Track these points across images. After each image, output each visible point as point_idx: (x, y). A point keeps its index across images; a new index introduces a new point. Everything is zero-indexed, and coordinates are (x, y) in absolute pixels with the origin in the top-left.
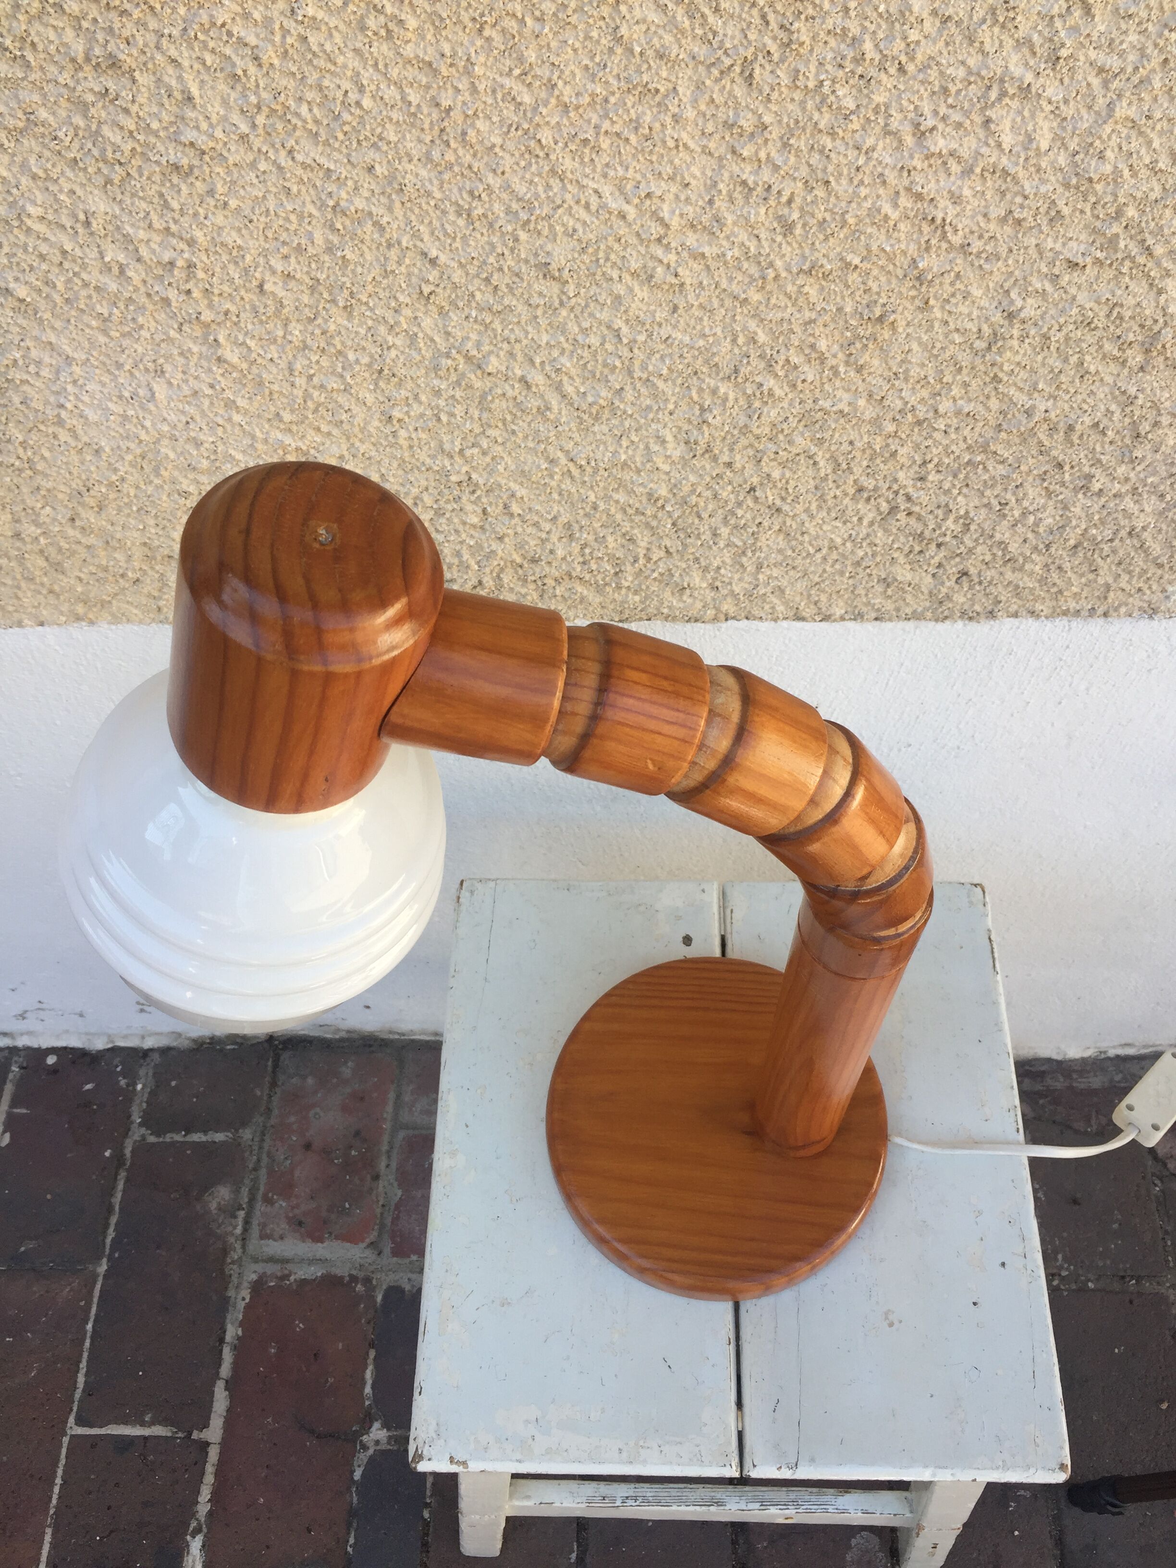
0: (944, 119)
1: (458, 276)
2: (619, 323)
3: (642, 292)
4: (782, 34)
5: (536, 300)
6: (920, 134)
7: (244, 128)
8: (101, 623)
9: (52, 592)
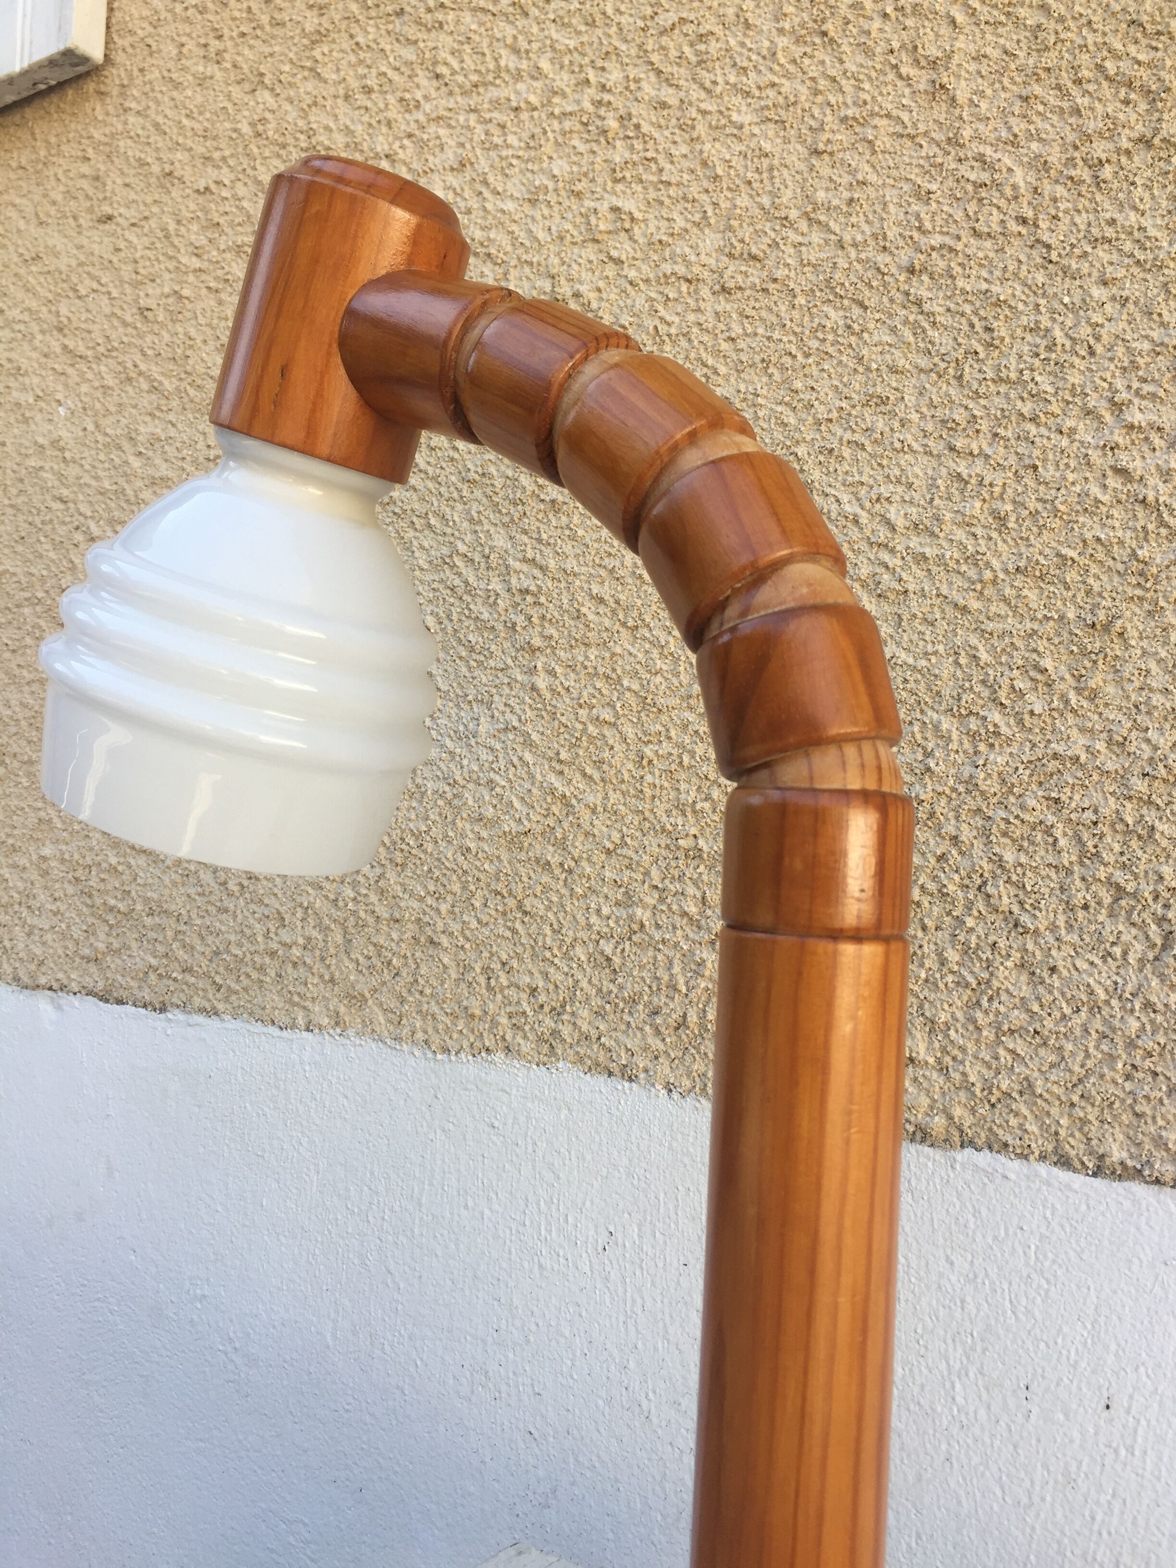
0: (1137, 393)
4: (987, 337)
6: (1117, 407)
8: (351, 1032)
9: (332, 980)
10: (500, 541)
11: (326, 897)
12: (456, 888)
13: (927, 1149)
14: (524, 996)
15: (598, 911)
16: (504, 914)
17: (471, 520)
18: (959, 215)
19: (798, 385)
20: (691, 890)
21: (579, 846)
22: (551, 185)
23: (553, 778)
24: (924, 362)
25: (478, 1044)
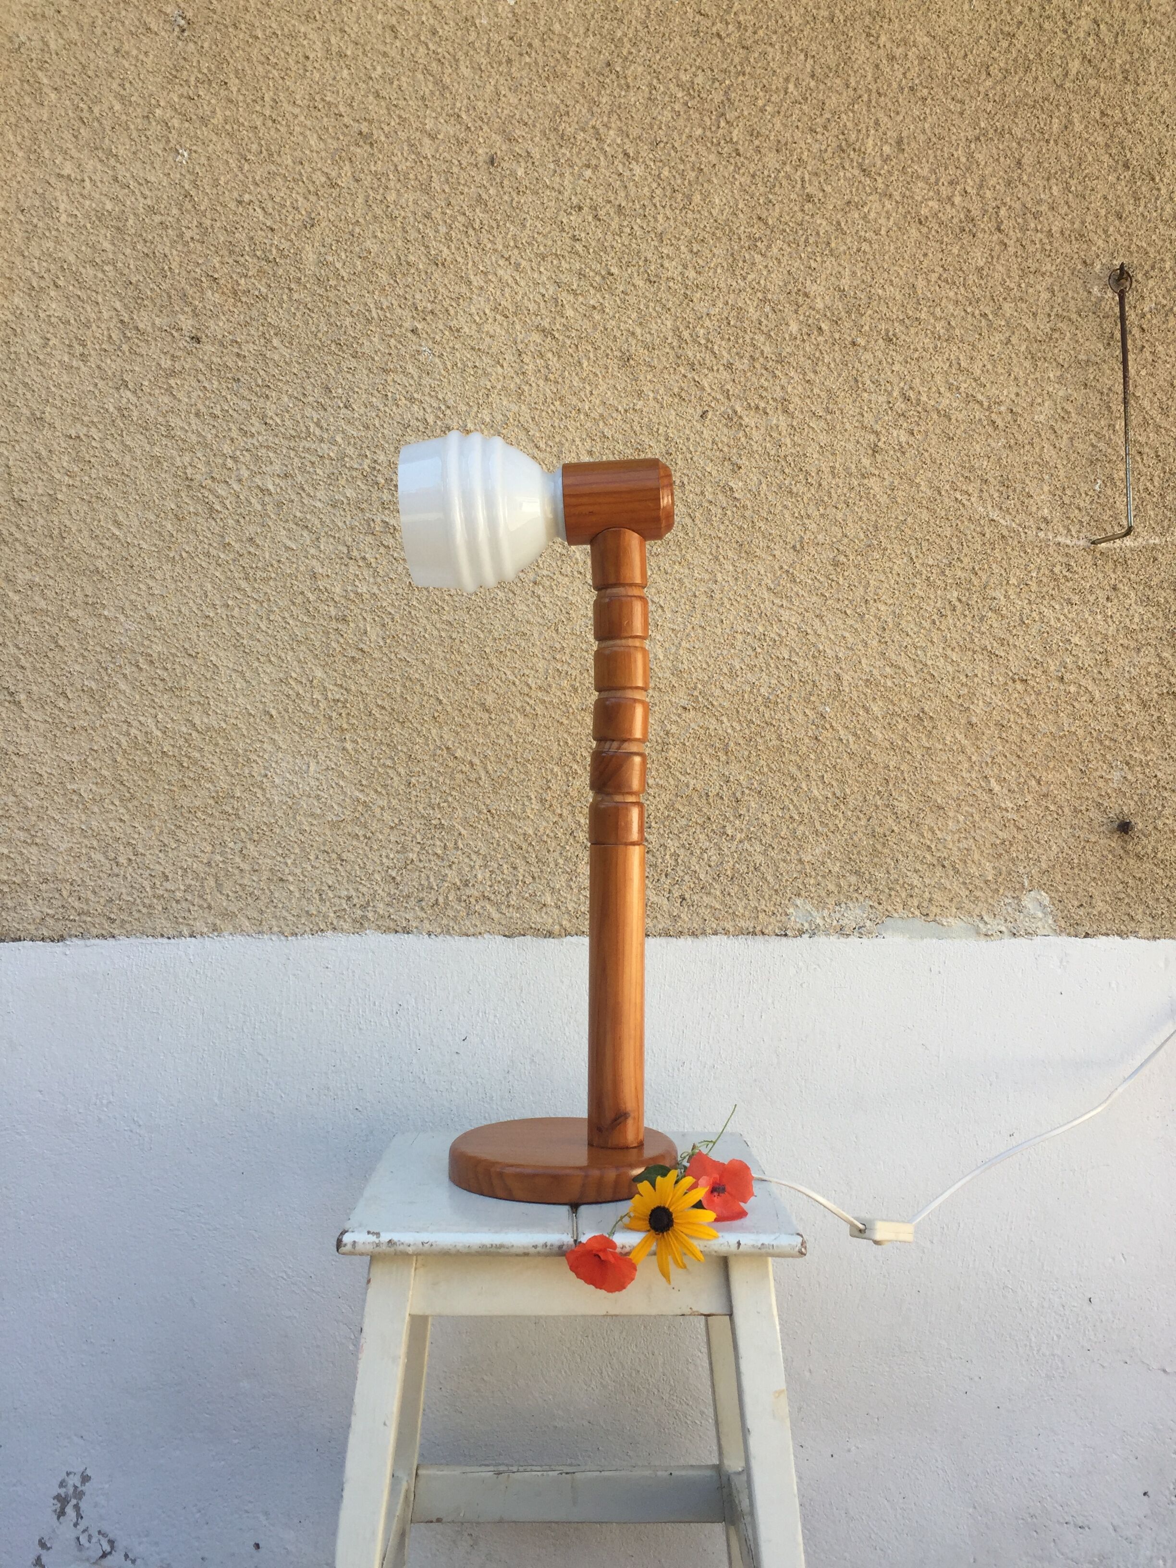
1: (449, 708)
2: (511, 733)
3: (521, 718)
5: (479, 721)
7: (382, 644)
8: (226, 934)
9: (210, 907)
10: (319, 673)
11: (201, 862)
12: (297, 851)
13: (551, 940)
14: (344, 901)
15: (387, 857)
16: (329, 862)
17: (299, 661)
18: (554, 565)
19: (485, 621)
20: (438, 843)
21: (375, 826)
22: (345, 501)
23: (357, 793)
24: (541, 621)
25: (316, 928)
